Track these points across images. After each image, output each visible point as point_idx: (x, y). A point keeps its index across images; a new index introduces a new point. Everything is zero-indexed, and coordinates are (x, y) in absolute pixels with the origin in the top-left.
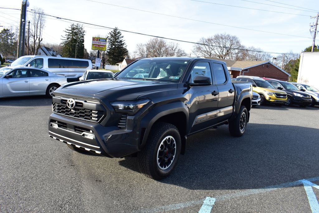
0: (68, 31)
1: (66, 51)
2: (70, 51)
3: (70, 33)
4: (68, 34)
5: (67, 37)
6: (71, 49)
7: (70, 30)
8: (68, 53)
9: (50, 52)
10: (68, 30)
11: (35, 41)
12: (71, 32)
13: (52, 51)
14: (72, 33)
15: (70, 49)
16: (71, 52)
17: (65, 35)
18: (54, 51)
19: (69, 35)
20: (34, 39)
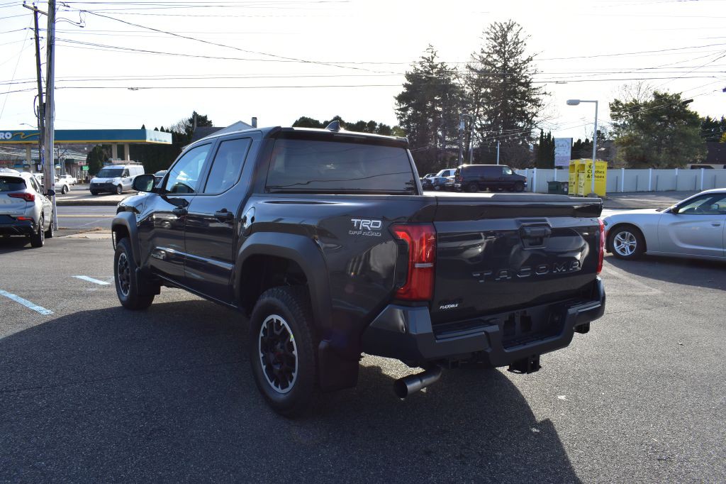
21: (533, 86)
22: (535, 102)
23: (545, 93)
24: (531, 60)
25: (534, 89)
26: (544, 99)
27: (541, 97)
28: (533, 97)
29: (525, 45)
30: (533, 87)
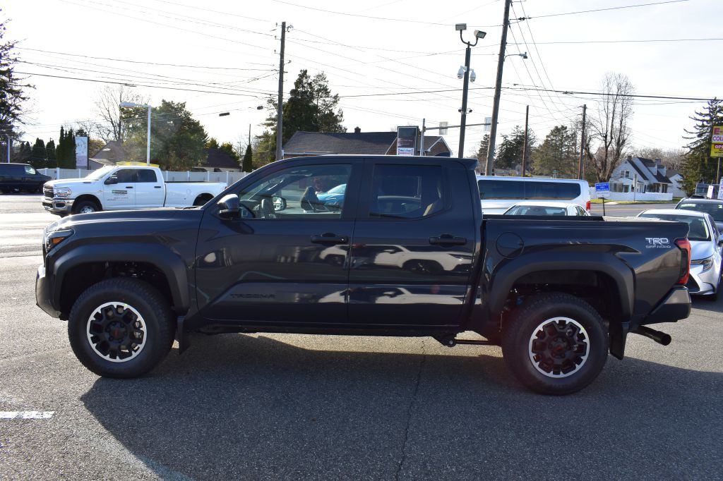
0: (701, 118)
1: (695, 165)
2: (703, 165)
3: (707, 121)
4: (700, 123)
5: (698, 131)
6: (706, 161)
7: (706, 115)
8: (698, 171)
9: (651, 168)
10: (701, 114)
11: (607, 147)
12: (708, 118)
13: (656, 167)
14: (711, 120)
15: (703, 160)
16: (706, 168)
17: (695, 127)
18: (660, 167)
19: (703, 126)
20: (606, 142)
21: (15, 76)
22: (16, 94)
23: (29, 85)
24: (12, 47)
25: (17, 79)
26: (26, 92)
27: (24, 89)
28: (16, 88)
29: (4, 29)
30: (15, 78)
